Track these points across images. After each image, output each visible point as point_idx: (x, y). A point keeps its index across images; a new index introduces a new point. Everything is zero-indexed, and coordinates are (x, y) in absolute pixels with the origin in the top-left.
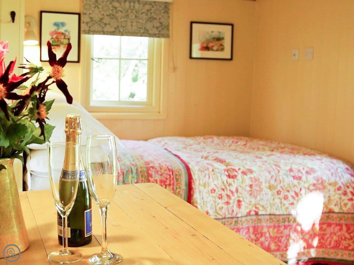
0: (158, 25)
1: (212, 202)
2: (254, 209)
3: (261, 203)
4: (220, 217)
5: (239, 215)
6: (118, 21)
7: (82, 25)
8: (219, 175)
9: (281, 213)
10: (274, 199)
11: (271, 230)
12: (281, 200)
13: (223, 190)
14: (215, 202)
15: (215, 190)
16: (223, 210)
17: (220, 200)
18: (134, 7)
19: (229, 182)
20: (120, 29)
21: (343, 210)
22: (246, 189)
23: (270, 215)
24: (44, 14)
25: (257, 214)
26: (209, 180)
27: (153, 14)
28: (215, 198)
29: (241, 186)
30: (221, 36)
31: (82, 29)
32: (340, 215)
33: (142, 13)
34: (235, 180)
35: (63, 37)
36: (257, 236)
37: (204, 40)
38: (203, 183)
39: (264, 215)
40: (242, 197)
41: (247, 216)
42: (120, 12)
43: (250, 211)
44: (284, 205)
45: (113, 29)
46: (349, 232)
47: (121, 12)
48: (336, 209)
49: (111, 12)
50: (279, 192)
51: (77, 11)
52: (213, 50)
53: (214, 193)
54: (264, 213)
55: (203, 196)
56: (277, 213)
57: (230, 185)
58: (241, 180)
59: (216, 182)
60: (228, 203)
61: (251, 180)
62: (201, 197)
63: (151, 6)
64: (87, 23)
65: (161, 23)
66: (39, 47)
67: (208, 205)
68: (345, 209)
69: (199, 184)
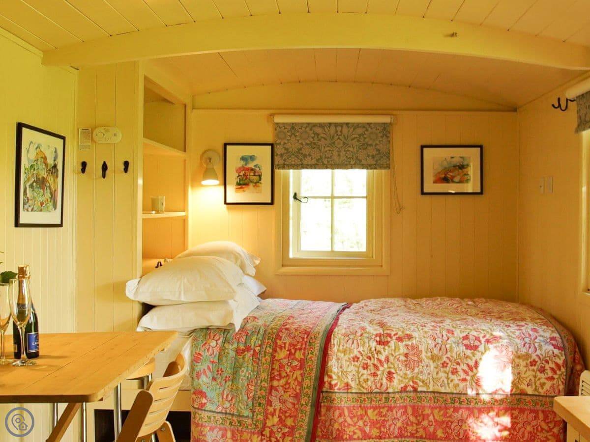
0: (375, 153)
1: (354, 372)
2: (411, 383)
3: (420, 376)
4: (365, 391)
5: (390, 390)
6: (321, 150)
7: (276, 158)
8: (366, 340)
9: (448, 390)
10: (437, 373)
11: (436, 411)
12: (448, 374)
13: (370, 358)
14: (358, 372)
15: (358, 358)
16: (369, 383)
17: (365, 371)
18: (341, 132)
19: (377, 350)
20: (323, 160)
21: (539, 392)
22: (400, 359)
23: (434, 392)
24: (228, 147)
25: (415, 390)
26: (351, 346)
27: (367, 140)
28: (359, 368)
29: (392, 355)
30: (465, 163)
31: (276, 163)
32: (534, 398)
33: (353, 139)
34: (386, 347)
35: (252, 174)
36: (418, 418)
37: (440, 169)
38: (343, 349)
39: (424, 392)
40: (394, 368)
41: (401, 392)
42: (323, 139)
43: (406, 387)
44: (452, 381)
45: (314, 162)
46: (547, 421)
47: (325, 139)
48: (530, 391)
49: (311, 140)
50: (445, 365)
51: (270, 141)
52: (453, 182)
53: (357, 362)
54: (425, 389)
55: (341, 364)
56: (443, 390)
57: (379, 352)
58: (393, 348)
59: (361, 349)
60: (375, 375)
61: (407, 348)
62: (340, 365)
63: (364, 129)
64: (281, 155)
65: (378, 150)
66: (222, 188)
67: (348, 376)
68: (542, 391)
69: (338, 350)
